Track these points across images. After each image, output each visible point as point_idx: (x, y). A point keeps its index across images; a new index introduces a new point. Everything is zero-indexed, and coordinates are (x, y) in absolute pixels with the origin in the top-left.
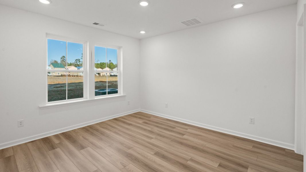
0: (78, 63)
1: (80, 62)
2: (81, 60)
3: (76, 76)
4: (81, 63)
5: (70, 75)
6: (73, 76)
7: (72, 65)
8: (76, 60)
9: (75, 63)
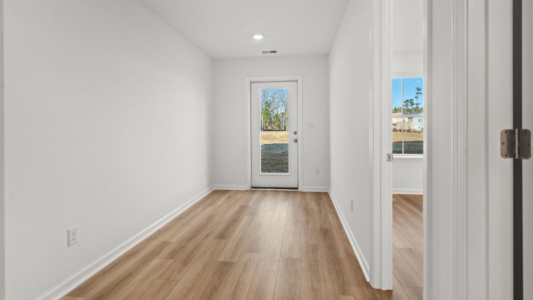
0: (410, 107)
1: (412, 104)
2: (415, 102)
3: (407, 131)
4: (415, 106)
5: (395, 129)
6: (400, 131)
7: (398, 111)
8: (405, 102)
9: (404, 107)
